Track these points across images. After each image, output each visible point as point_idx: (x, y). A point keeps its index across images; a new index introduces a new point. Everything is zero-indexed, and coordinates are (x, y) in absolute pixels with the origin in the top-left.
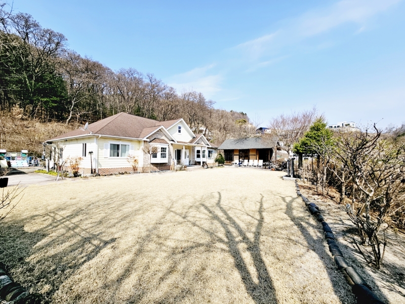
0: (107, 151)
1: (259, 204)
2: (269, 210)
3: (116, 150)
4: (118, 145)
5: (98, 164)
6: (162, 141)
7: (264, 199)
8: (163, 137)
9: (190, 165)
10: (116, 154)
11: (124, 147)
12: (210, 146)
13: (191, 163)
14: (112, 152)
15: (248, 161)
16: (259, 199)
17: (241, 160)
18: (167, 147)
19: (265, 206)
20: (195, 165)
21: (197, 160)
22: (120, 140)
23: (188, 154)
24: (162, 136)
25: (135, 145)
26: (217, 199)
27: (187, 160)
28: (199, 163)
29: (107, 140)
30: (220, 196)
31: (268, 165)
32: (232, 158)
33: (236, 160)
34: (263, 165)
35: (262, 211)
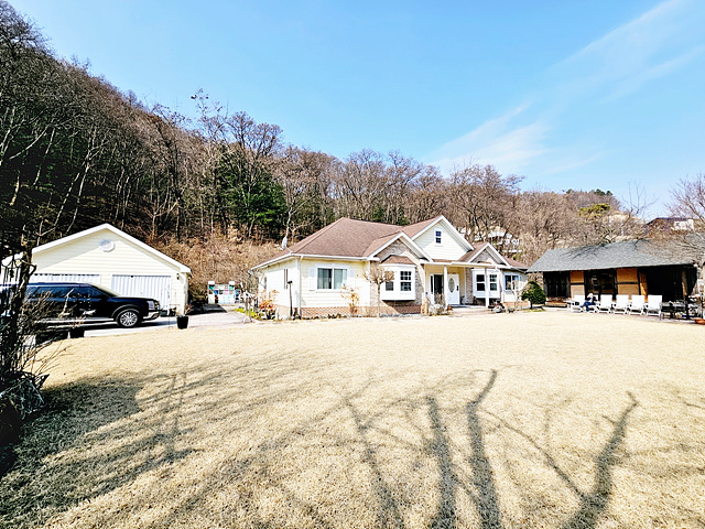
0: (313, 280)
1: (609, 429)
2: (648, 460)
3: (326, 277)
4: (330, 270)
5: (301, 300)
6: (403, 260)
7: (638, 413)
8: (406, 253)
9: (462, 304)
10: (327, 284)
11: (339, 272)
12: (509, 267)
13: (465, 300)
14: (321, 281)
15: (614, 299)
16: (615, 412)
17: (591, 295)
18: (413, 271)
19: (634, 440)
20: (473, 304)
21: (479, 294)
22: (332, 261)
23: (457, 283)
24: (403, 251)
25: (357, 269)
26: (478, 390)
27: (457, 294)
28: (483, 301)
29: (313, 263)
30: (492, 382)
31: (679, 309)
32: (565, 290)
33: (578, 295)
34: (664, 309)
35: (612, 461)
